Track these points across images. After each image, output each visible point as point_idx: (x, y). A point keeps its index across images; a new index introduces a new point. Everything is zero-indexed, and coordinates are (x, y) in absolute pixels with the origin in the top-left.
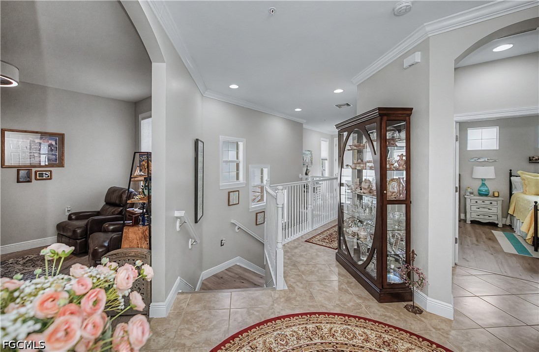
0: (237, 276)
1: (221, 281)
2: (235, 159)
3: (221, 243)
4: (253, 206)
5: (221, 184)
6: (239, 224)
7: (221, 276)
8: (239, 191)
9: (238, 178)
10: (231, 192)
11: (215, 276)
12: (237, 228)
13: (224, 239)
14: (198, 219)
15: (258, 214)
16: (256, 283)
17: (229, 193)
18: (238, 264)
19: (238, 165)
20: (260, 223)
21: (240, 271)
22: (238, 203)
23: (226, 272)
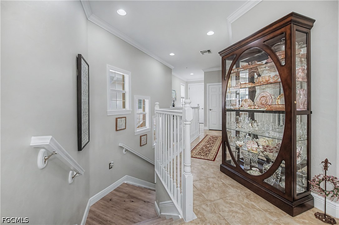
0: (126, 195)
1: (110, 204)
2: (121, 90)
3: (110, 166)
4: (137, 131)
5: (108, 111)
6: (126, 147)
7: (110, 198)
8: (125, 117)
9: (124, 107)
10: (119, 118)
11: (103, 199)
12: (124, 150)
13: (112, 162)
14: (82, 147)
15: (142, 137)
16: (146, 200)
17: (117, 119)
18: (125, 182)
19: (124, 95)
20: (143, 144)
21: (128, 189)
22: (125, 128)
23: (115, 192)
